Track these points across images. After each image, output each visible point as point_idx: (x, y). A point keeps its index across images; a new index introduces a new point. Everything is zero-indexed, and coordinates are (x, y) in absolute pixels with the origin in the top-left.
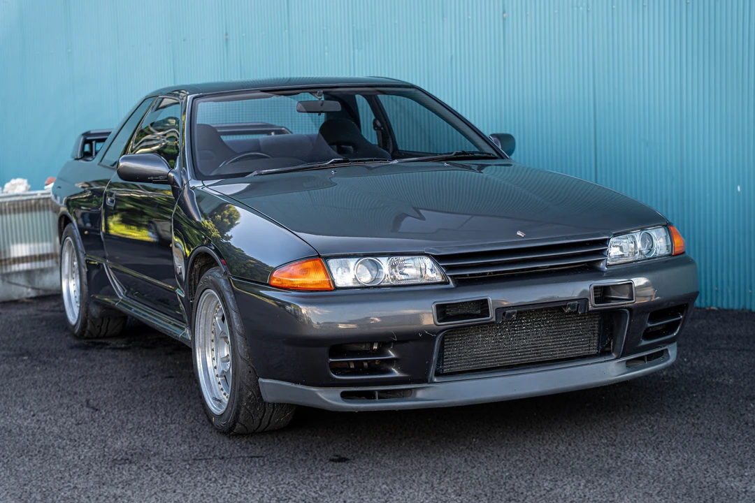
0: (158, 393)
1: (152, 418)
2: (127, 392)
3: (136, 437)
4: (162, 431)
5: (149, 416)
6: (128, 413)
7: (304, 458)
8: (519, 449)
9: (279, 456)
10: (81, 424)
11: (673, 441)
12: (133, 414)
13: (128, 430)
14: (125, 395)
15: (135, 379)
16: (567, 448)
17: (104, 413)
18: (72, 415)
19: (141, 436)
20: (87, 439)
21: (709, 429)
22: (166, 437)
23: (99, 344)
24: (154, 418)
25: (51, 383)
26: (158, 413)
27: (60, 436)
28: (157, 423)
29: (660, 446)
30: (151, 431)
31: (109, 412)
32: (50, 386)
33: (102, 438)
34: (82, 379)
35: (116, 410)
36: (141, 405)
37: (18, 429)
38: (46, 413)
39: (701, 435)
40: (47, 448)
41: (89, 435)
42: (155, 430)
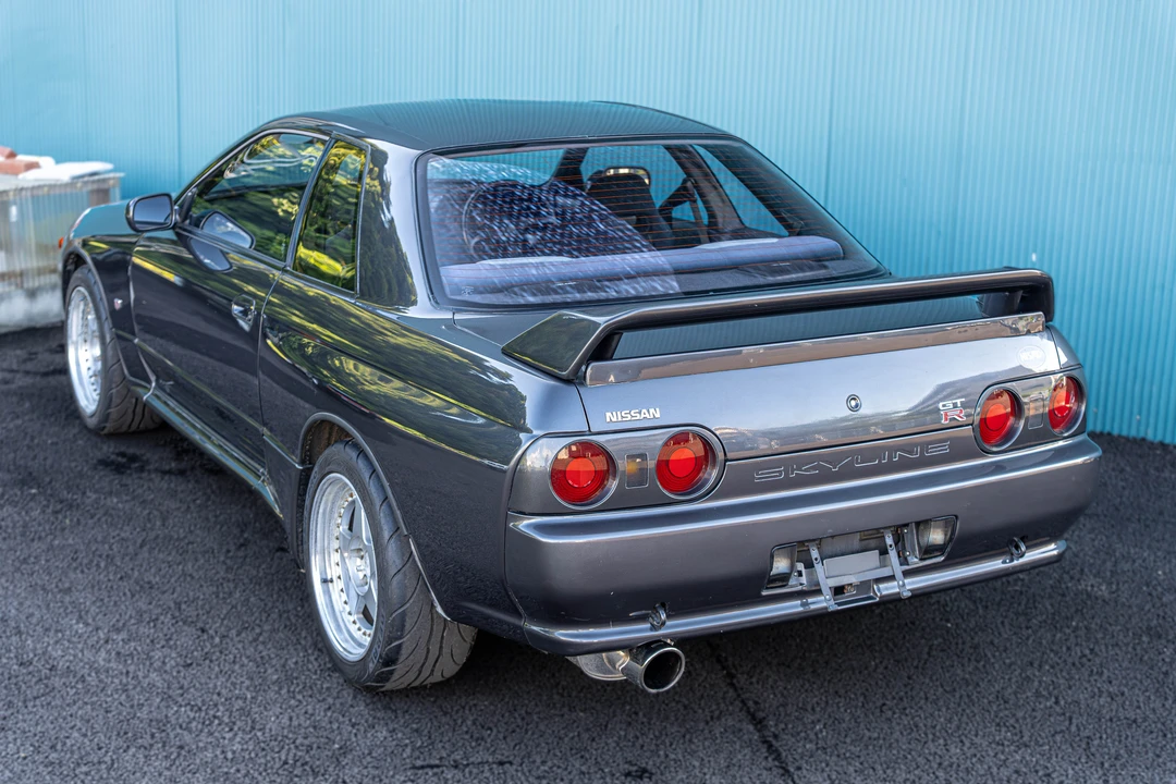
0: (280, 590)
1: (298, 655)
2: (232, 585)
3: (293, 702)
4: (328, 689)
5: (292, 651)
6: (255, 640)
7: (584, 768)
8: (895, 752)
9: (544, 763)
10: (191, 664)
11: (1104, 736)
12: (263, 643)
13: (274, 683)
14: (230, 594)
15: (228, 551)
16: (961, 750)
17: (217, 640)
18: (168, 641)
19: (300, 701)
20: (216, 705)
21: (1139, 707)
22: (341, 704)
23: (133, 458)
24: (301, 655)
25: (100, 556)
26: (303, 642)
27: (170, 697)
28: (310, 666)
29: (1093, 750)
30: (311, 688)
31: (224, 636)
32: (103, 565)
33: (240, 702)
34: (145, 549)
35: (234, 632)
36: (267, 620)
37: (93, 674)
38: (124, 635)
39: (1135, 721)
40: (162, 724)
41: (215, 697)
42: (316, 685)
